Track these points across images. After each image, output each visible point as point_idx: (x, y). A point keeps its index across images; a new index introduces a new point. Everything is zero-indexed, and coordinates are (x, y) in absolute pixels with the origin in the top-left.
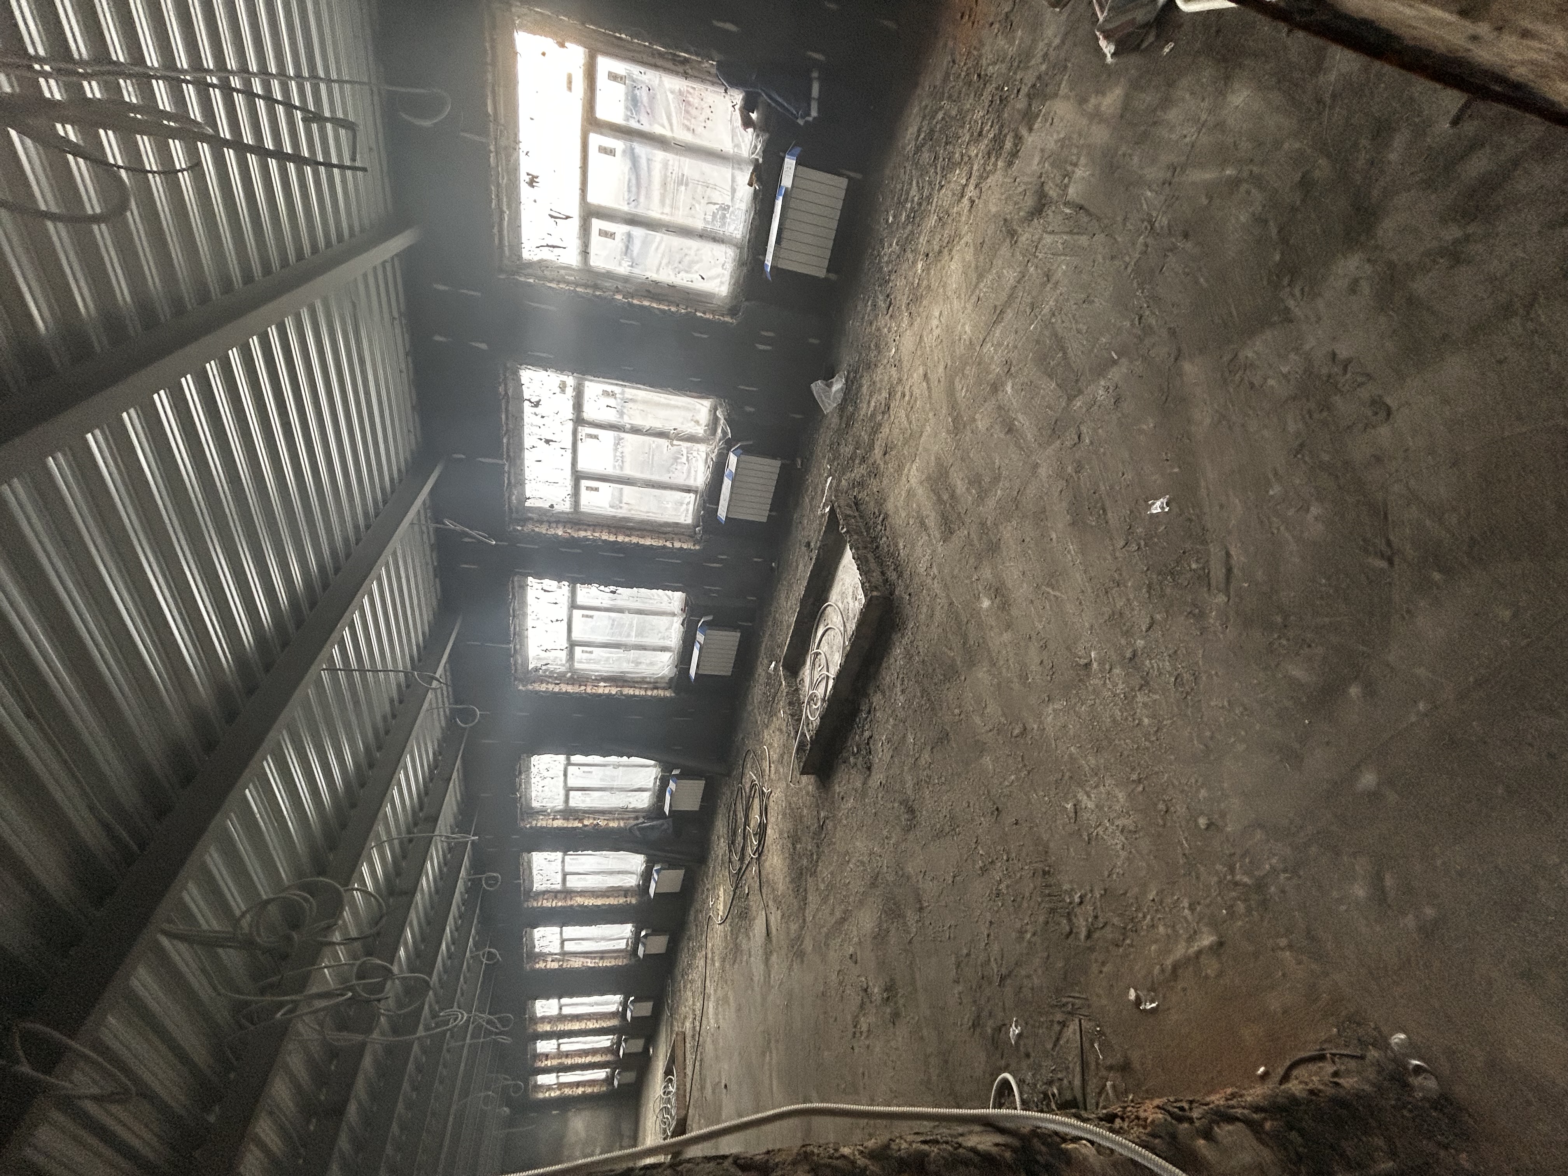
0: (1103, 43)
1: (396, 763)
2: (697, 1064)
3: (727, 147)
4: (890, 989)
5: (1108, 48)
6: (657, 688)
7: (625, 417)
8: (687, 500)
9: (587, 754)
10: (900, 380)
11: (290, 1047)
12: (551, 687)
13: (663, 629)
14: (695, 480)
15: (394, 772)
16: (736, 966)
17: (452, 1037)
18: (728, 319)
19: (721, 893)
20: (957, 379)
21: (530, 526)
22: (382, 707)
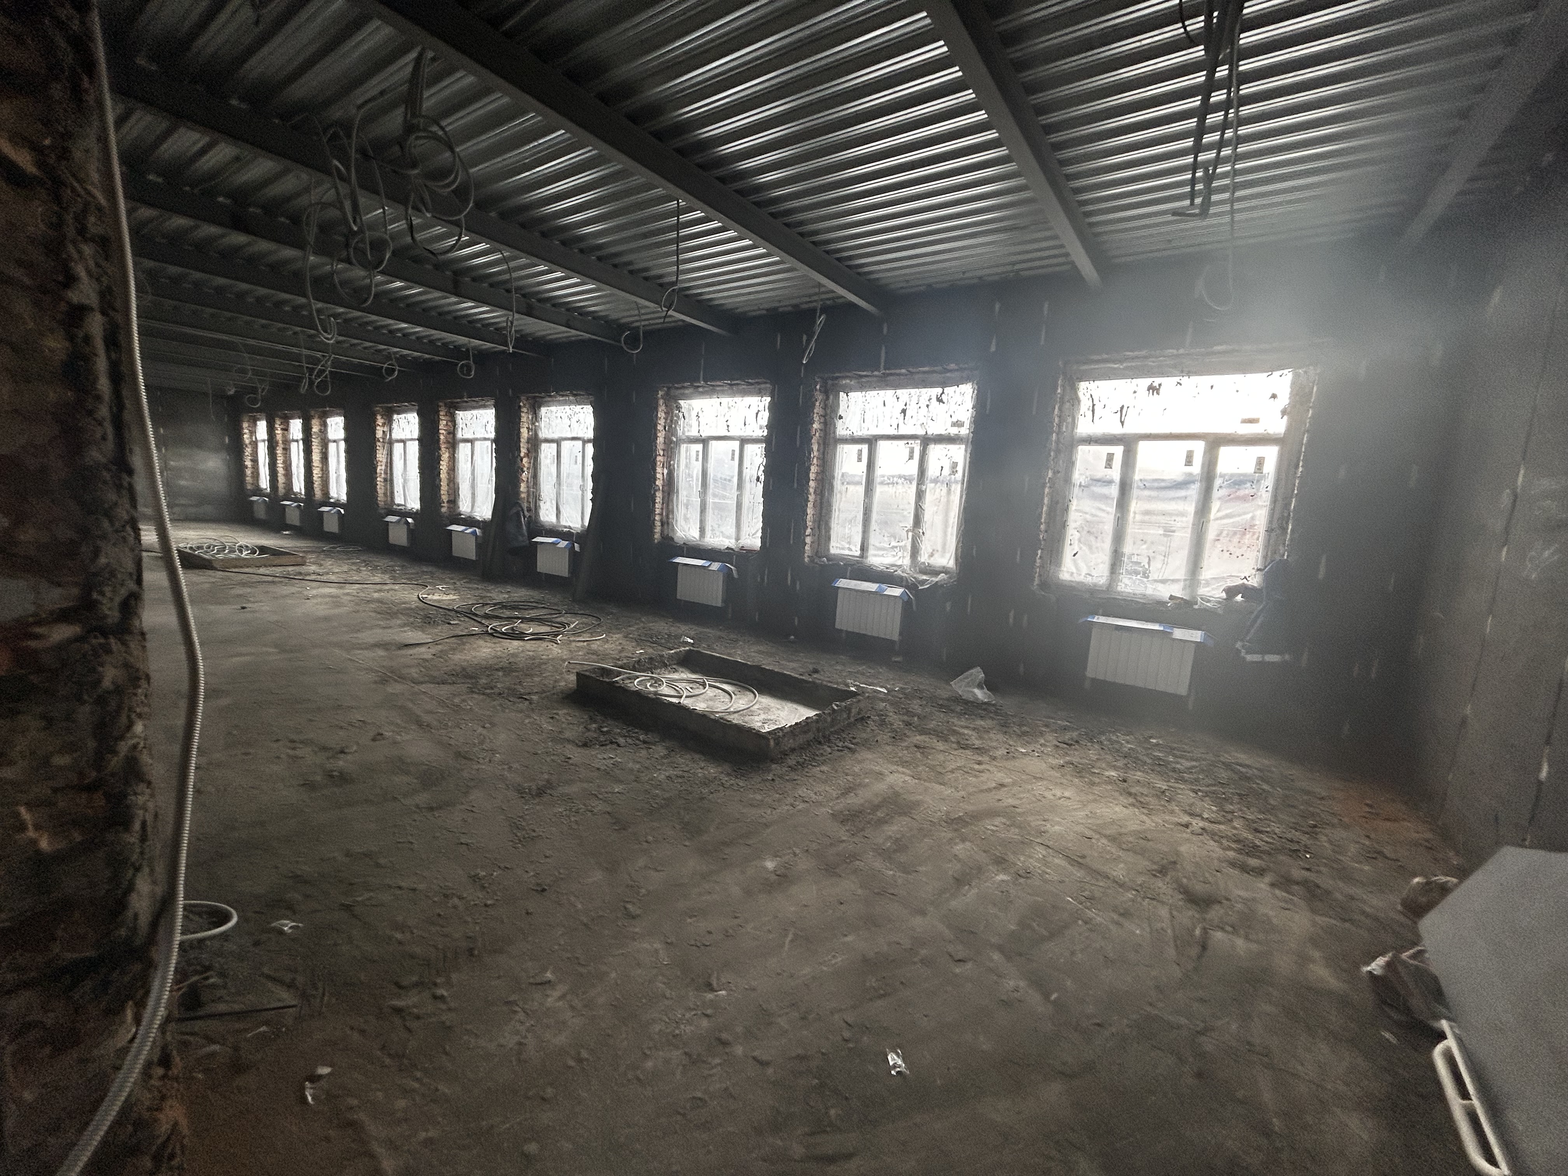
0: (1381, 961)
1: (587, 274)
2: (270, 579)
3: (1206, 574)
4: (342, 779)
5: (1377, 966)
6: (662, 525)
7: (933, 485)
8: (853, 548)
9: (594, 458)
10: (994, 758)
11: (304, 176)
12: (662, 422)
13: (723, 529)
14: (875, 555)
15: (578, 272)
16: (373, 614)
17: (310, 336)
18: (1037, 582)
19: (451, 597)
20: (1004, 820)
21: (820, 397)
22: (641, 260)
